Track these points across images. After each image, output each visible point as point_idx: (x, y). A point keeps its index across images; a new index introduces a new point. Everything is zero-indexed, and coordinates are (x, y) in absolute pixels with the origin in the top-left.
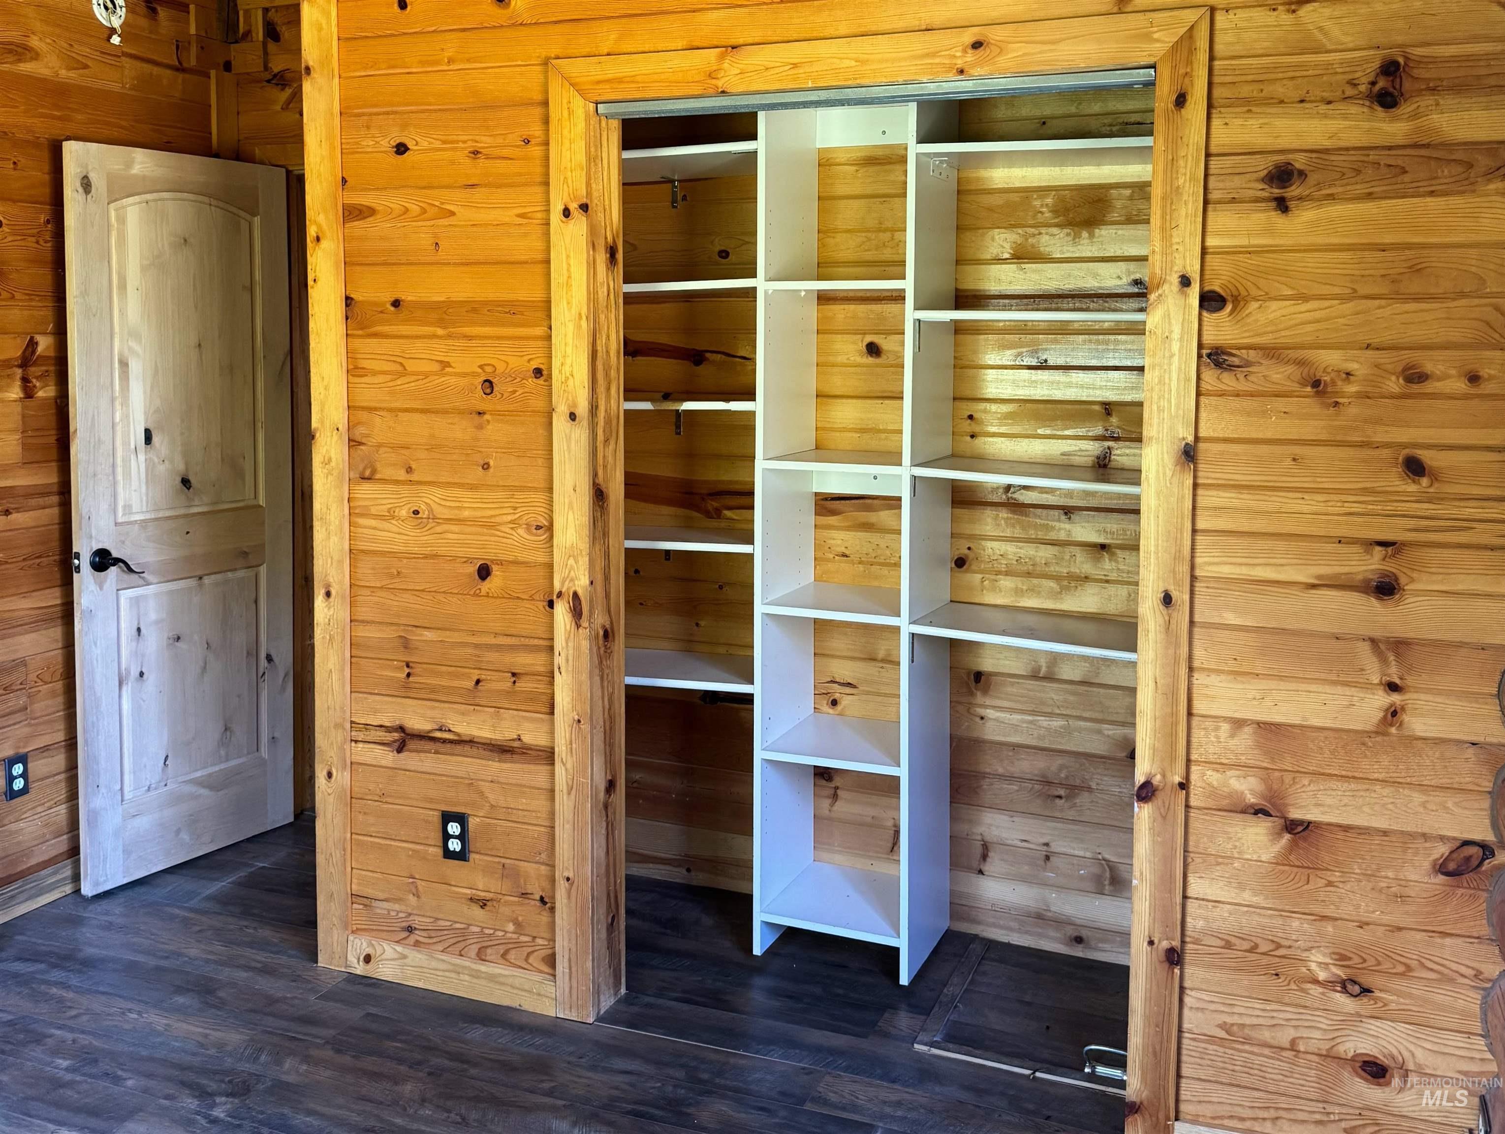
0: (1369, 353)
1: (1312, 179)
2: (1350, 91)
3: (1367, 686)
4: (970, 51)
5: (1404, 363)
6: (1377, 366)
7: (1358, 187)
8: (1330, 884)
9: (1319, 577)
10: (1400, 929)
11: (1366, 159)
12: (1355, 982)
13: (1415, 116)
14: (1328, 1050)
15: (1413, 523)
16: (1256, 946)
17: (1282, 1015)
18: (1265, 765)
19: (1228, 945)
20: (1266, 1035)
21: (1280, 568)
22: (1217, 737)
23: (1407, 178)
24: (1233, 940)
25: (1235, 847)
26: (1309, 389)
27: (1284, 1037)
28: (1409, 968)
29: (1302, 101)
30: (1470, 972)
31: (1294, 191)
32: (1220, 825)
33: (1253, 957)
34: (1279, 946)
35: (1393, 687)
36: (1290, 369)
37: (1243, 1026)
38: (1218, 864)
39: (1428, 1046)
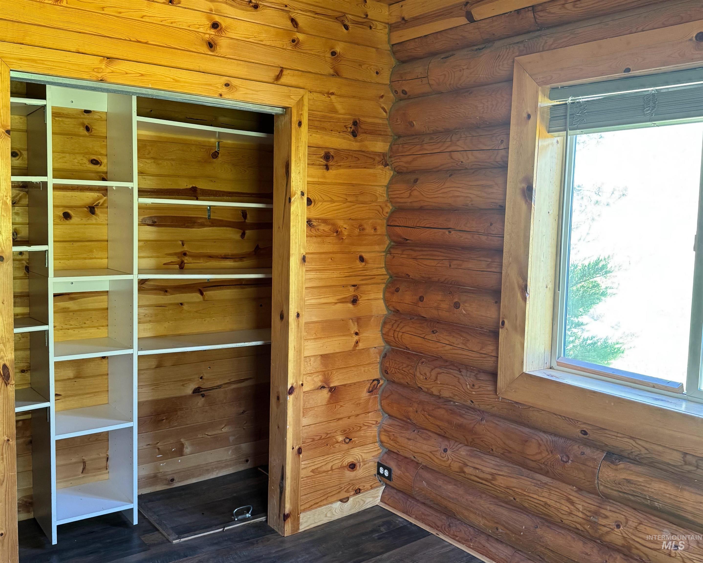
0: (351, 221)
1: (335, 159)
2: (345, 130)
3: (350, 335)
4: (224, 87)
5: (359, 224)
6: (353, 226)
7: (347, 163)
8: (341, 406)
9: (338, 300)
10: (358, 415)
11: (349, 154)
12: (347, 438)
13: (361, 141)
14: (341, 466)
15: (361, 278)
16: (321, 437)
17: (328, 459)
18: (324, 370)
19: (313, 440)
20: (324, 468)
21: (328, 298)
22: (310, 364)
23: (359, 162)
24: (315, 437)
25: (315, 403)
26: (335, 234)
27: (329, 467)
28: (361, 427)
29: (332, 131)
30: (374, 422)
31: (331, 163)
32: (311, 396)
33: (320, 441)
34: (328, 434)
35: (357, 334)
36: (330, 227)
37: (317, 468)
38: (311, 411)
39: (365, 451)
